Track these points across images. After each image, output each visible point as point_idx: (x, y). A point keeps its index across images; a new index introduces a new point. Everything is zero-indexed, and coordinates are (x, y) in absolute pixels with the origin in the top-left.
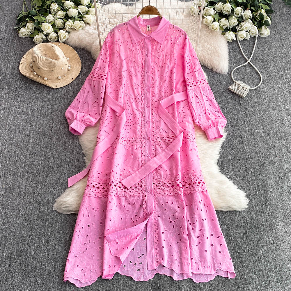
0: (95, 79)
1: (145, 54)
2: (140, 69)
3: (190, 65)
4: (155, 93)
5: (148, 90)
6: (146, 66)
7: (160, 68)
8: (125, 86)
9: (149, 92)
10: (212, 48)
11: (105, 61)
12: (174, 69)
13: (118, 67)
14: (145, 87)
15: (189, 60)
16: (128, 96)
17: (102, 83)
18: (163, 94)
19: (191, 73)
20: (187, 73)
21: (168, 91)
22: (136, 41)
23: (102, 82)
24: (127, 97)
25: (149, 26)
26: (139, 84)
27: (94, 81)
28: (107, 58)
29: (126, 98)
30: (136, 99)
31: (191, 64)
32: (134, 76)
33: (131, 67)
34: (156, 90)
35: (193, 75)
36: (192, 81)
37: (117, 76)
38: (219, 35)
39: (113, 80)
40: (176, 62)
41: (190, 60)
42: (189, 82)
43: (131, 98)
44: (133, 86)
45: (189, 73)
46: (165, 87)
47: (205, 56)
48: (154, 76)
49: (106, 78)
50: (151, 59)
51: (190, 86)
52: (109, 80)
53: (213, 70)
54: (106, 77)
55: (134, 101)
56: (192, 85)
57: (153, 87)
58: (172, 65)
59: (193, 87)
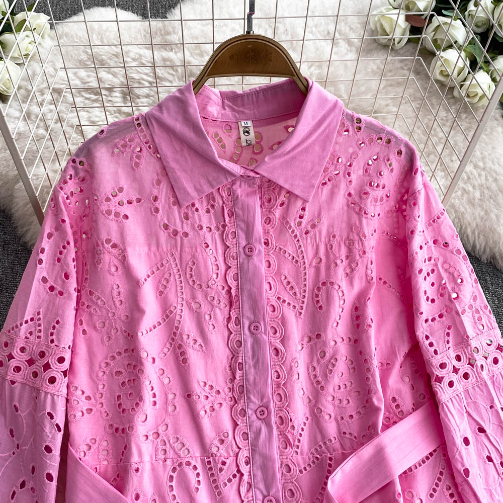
0: (18, 377)
1: (238, 244)
2: (218, 311)
3: (433, 284)
4: (293, 427)
5: (263, 412)
6: (245, 298)
7: (306, 300)
8: (155, 403)
9: (269, 426)
10: (480, 175)
11: (58, 288)
12: (368, 303)
13: (122, 311)
14: (249, 398)
15: (430, 259)
16: (171, 454)
17: (49, 396)
18: (331, 429)
19: (441, 316)
20: (426, 321)
21: (351, 408)
22: (193, 193)
23: (46, 393)
24: (169, 462)
25: (250, 123)
26: (221, 383)
27: (13, 382)
28: (67, 276)
29: (165, 466)
30: (211, 466)
31: (440, 278)
32: (197, 346)
33: (179, 307)
34: (300, 411)
35: (449, 328)
36: (453, 355)
37: (119, 353)
38: (496, 119)
39: (101, 374)
40: (374, 275)
41: (433, 261)
42: (443, 366)
43: (188, 464)
44: (195, 397)
45: (433, 320)
46: (337, 388)
47: (462, 209)
48: (283, 342)
49: (65, 373)
50: (263, 267)
51: (446, 381)
52: (82, 379)
53: (495, 267)
54: (66, 365)
55: (201, 478)
56: (455, 378)
57: (284, 398)
58: (358, 286)
59: (459, 385)
